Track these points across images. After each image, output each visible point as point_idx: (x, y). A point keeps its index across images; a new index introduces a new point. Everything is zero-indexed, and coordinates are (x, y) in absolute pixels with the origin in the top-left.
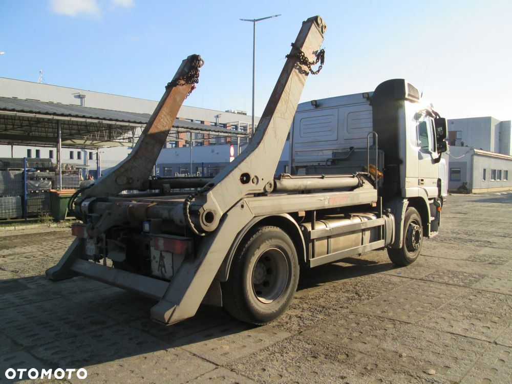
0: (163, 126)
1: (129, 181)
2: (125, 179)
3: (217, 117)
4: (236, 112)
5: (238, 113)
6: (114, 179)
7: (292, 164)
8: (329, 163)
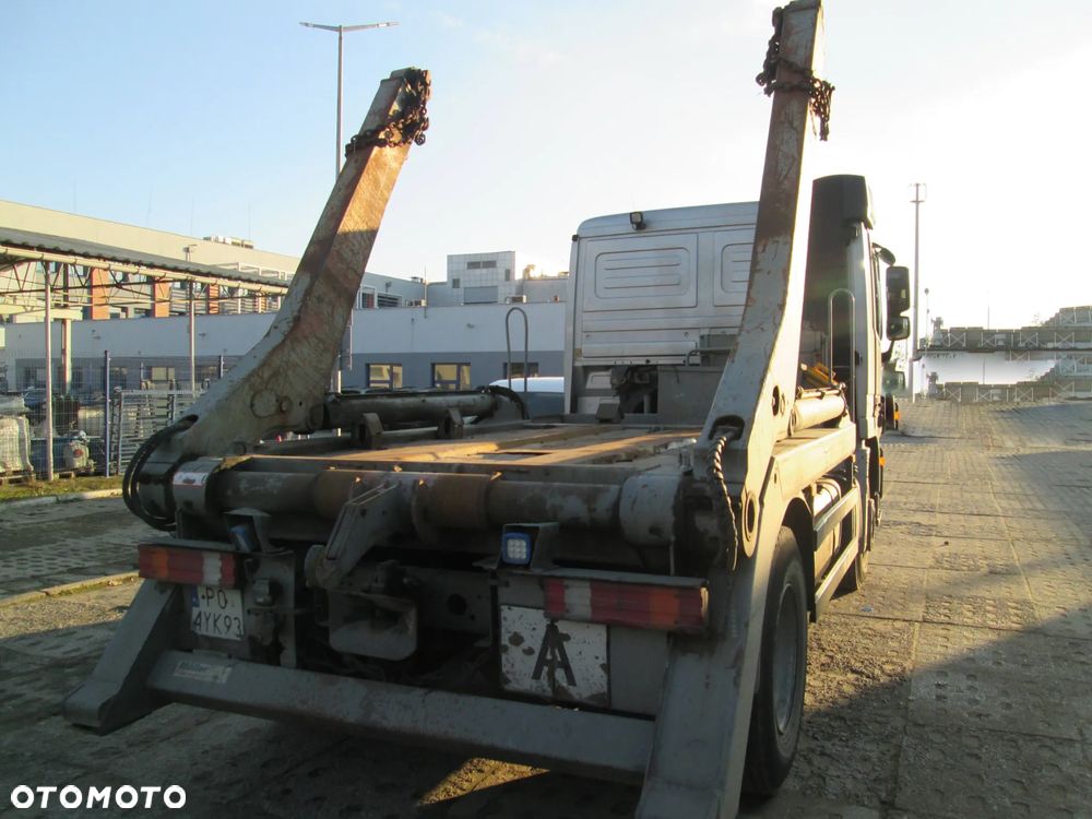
0: (352, 250)
1: (280, 406)
2: (274, 399)
3: (187, 250)
4: (229, 241)
5: (233, 244)
6: (248, 400)
7: (574, 360)
8: (697, 360)
